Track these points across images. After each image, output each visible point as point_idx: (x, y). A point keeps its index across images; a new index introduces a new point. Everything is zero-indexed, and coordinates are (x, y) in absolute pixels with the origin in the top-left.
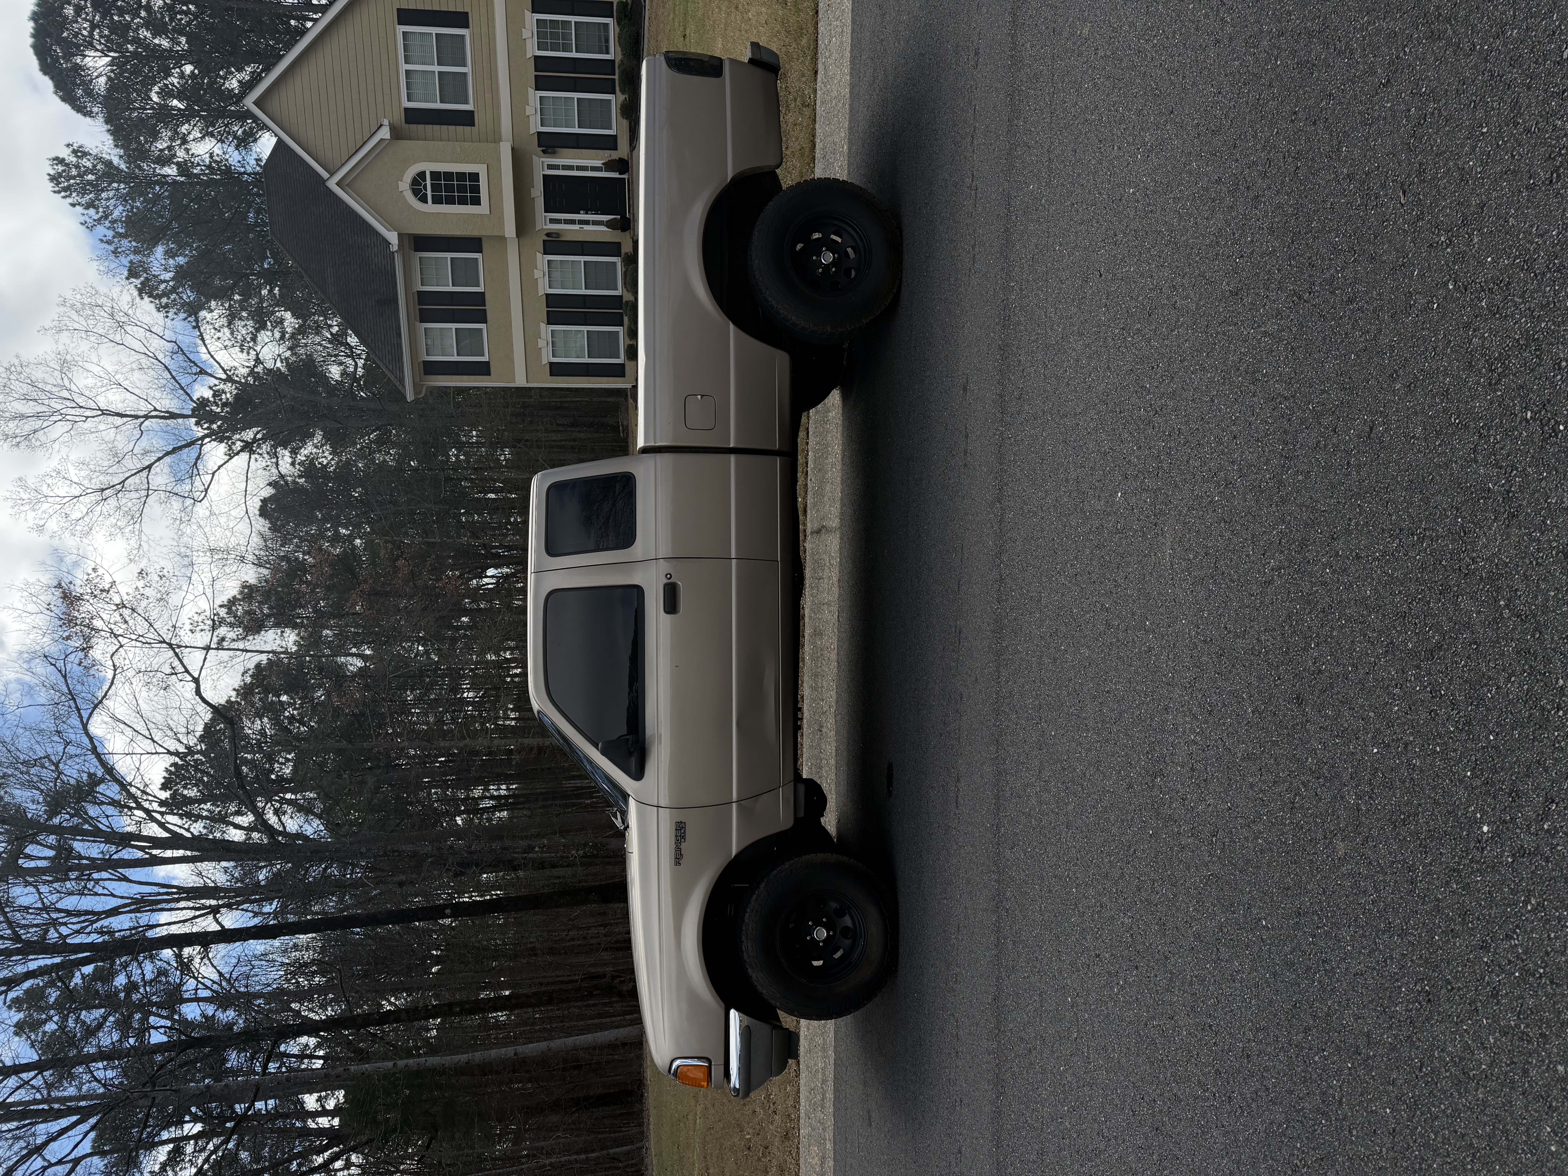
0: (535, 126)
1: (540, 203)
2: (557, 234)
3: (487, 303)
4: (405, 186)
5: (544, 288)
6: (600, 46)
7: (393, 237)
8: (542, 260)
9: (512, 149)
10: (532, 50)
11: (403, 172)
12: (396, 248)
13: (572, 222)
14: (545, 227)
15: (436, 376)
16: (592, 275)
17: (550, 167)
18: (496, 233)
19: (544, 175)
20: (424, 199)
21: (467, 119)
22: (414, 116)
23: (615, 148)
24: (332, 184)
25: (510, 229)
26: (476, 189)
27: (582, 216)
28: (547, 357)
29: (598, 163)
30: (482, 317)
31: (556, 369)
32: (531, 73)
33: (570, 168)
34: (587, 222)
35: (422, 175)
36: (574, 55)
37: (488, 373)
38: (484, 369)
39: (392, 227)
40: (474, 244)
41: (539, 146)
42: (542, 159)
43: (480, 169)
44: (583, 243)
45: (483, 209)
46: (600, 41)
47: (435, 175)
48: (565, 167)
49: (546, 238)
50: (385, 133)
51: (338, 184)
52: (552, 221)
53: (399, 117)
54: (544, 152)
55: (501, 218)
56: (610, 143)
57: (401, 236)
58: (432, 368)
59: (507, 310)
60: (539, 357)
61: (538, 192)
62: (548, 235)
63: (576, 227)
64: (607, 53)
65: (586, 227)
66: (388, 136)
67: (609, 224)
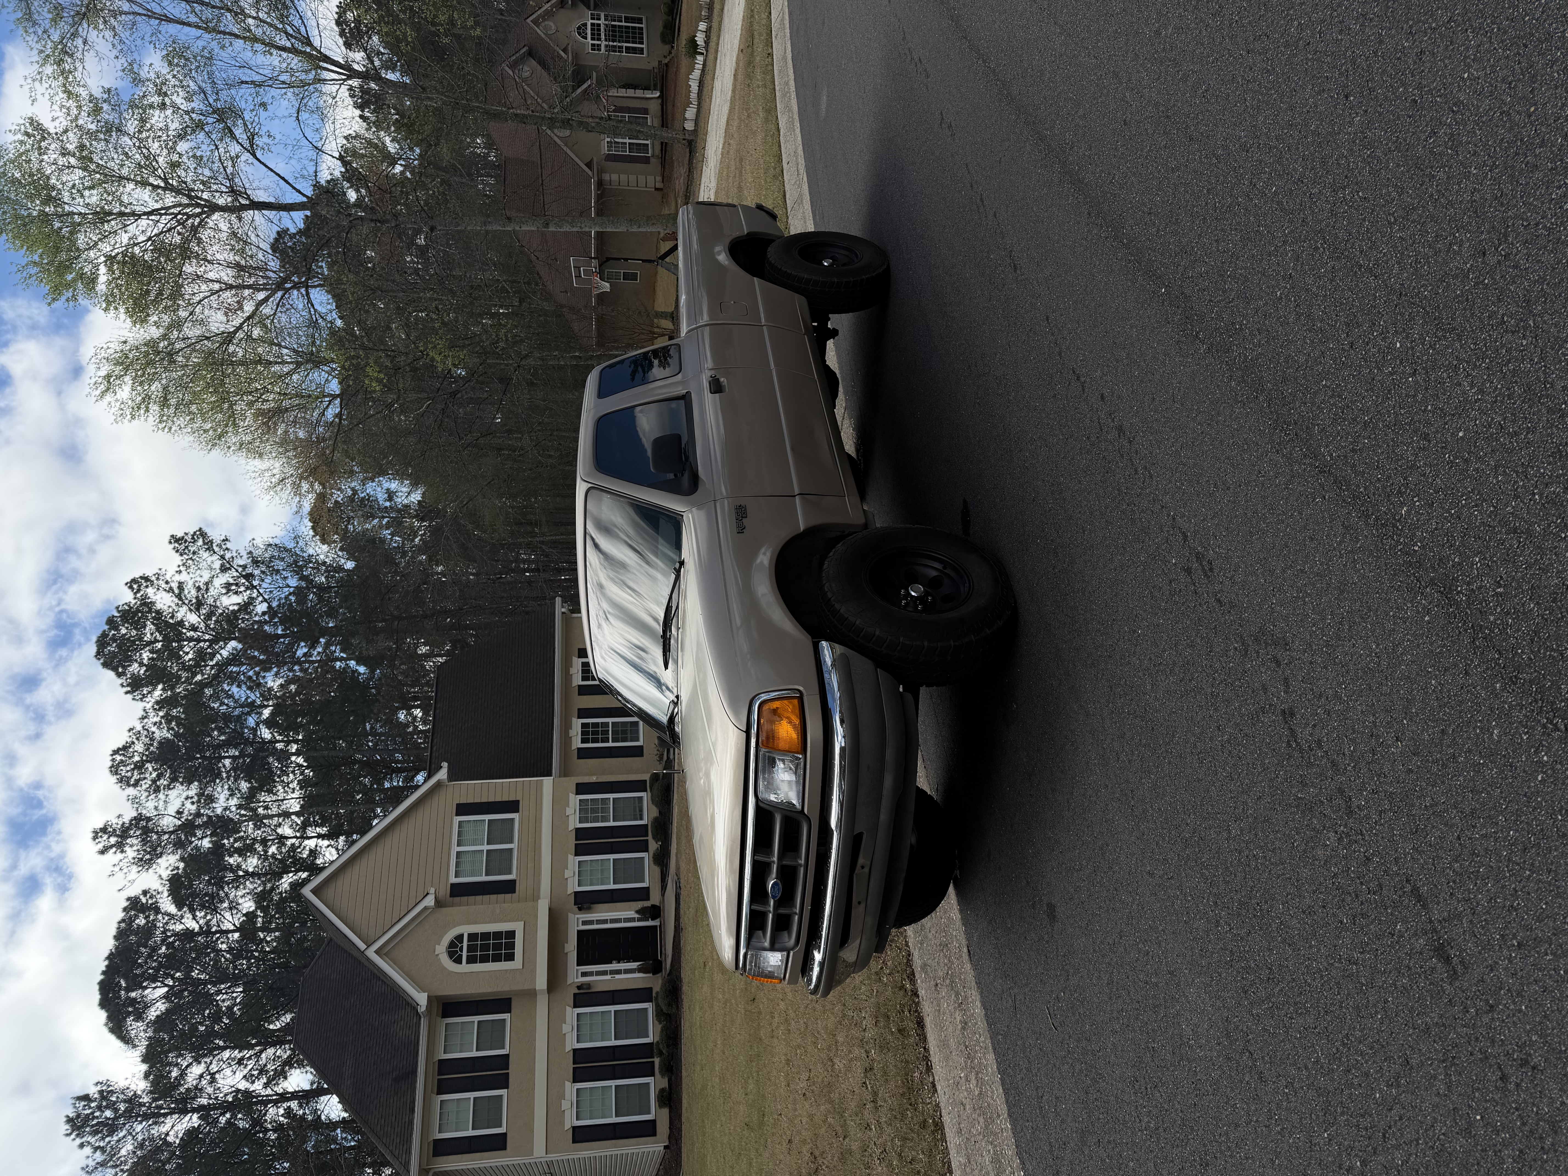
0: (573, 887)
1: (573, 957)
2: (588, 985)
3: (510, 1066)
4: (441, 949)
5: (572, 1043)
6: (635, 815)
7: (422, 999)
8: (572, 1014)
9: (550, 909)
10: (574, 823)
11: (441, 937)
12: (423, 1009)
13: (604, 973)
14: (576, 980)
15: (445, 1158)
16: (623, 1025)
17: (585, 923)
18: (527, 987)
19: (579, 931)
20: (458, 961)
21: (509, 887)
22: (459, 891)
23: (648, 899)
24: (371, 953)
25: (541, 982)
26: (512, 946)
27: (615, 966)
28: (571, 1121)
29: (632, 914)
30: (503, 1082)
31: (581, 1135)
32: (572, 842)
33: (605, 922)
34: (618, 972)
35: (460, 938)
36: (612, 824)
37: (504, 1147)
38: (498, 1143)
39: (423, 989)
40: (502, 1004)
41: (575, 904)
42: (577, 916)
43: (517, 927)
44: (613, 992)
45: (517, 964)
46: (635, 811)
47: (472, 937)
48: (599, 922)
49: (577, 991)
50: (430, 901)
51: (377, 952)
52: (584, 974)
53: (445, 891)
54: (580, 909)
55: (533, 971)
56: (644, 894)
57: (429, 998)
58: (442, 1148)
59: (532, 1071)
60: (562, 1123)
61: (571, 947)
62: (579, 988)
63: (608, 977)
64: (641, 819)
65: (617, 977)
66: (432, 903)
67: (640, 970)
